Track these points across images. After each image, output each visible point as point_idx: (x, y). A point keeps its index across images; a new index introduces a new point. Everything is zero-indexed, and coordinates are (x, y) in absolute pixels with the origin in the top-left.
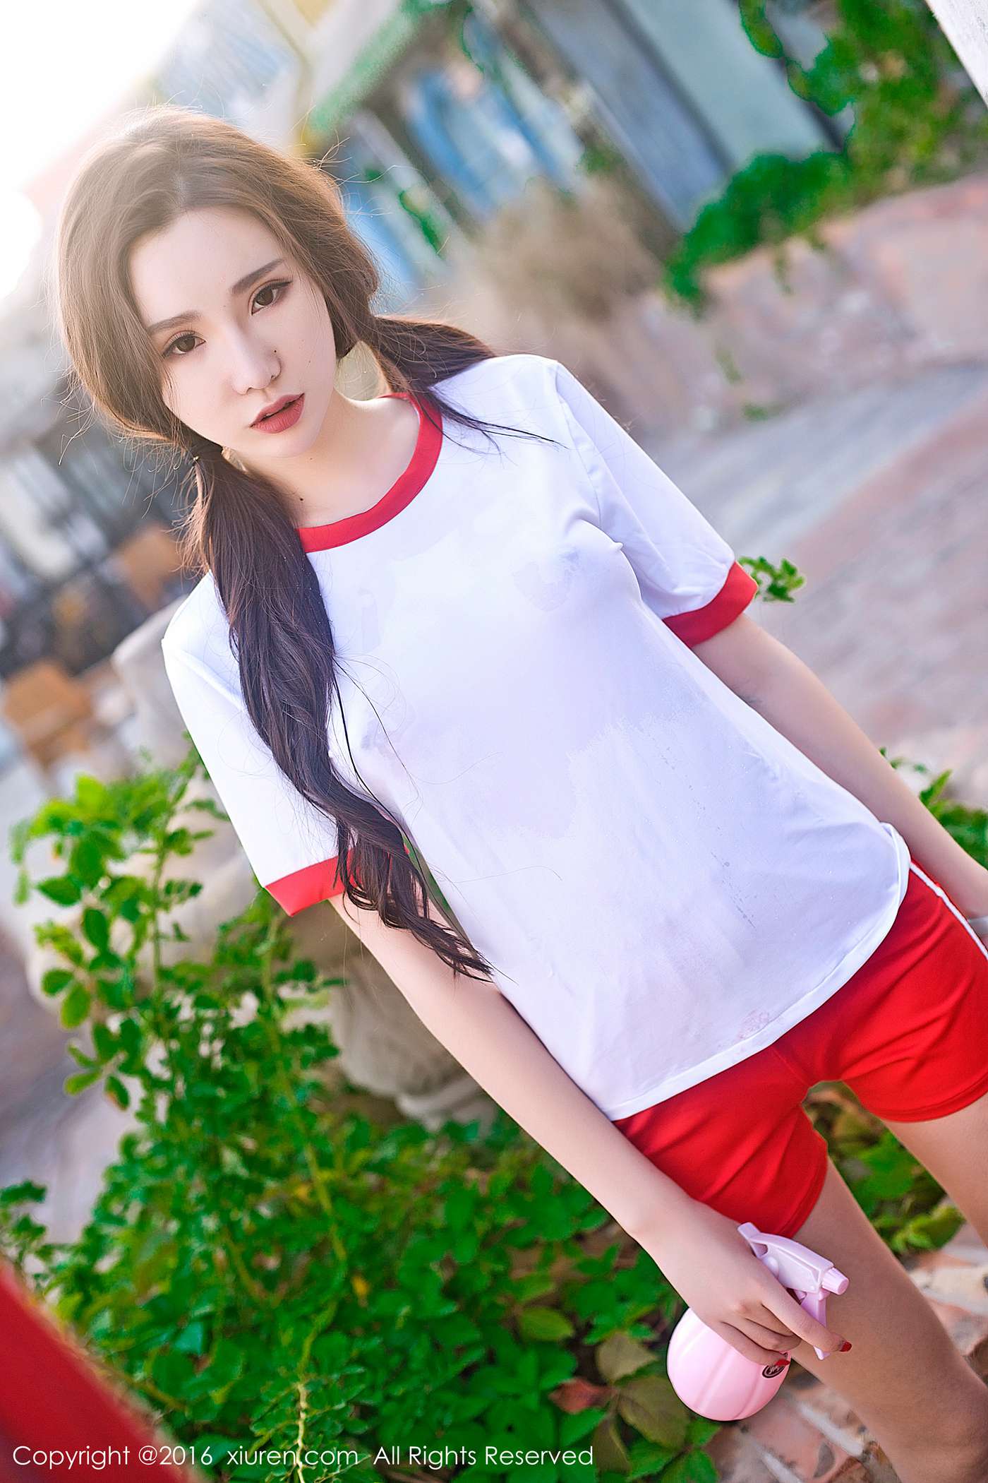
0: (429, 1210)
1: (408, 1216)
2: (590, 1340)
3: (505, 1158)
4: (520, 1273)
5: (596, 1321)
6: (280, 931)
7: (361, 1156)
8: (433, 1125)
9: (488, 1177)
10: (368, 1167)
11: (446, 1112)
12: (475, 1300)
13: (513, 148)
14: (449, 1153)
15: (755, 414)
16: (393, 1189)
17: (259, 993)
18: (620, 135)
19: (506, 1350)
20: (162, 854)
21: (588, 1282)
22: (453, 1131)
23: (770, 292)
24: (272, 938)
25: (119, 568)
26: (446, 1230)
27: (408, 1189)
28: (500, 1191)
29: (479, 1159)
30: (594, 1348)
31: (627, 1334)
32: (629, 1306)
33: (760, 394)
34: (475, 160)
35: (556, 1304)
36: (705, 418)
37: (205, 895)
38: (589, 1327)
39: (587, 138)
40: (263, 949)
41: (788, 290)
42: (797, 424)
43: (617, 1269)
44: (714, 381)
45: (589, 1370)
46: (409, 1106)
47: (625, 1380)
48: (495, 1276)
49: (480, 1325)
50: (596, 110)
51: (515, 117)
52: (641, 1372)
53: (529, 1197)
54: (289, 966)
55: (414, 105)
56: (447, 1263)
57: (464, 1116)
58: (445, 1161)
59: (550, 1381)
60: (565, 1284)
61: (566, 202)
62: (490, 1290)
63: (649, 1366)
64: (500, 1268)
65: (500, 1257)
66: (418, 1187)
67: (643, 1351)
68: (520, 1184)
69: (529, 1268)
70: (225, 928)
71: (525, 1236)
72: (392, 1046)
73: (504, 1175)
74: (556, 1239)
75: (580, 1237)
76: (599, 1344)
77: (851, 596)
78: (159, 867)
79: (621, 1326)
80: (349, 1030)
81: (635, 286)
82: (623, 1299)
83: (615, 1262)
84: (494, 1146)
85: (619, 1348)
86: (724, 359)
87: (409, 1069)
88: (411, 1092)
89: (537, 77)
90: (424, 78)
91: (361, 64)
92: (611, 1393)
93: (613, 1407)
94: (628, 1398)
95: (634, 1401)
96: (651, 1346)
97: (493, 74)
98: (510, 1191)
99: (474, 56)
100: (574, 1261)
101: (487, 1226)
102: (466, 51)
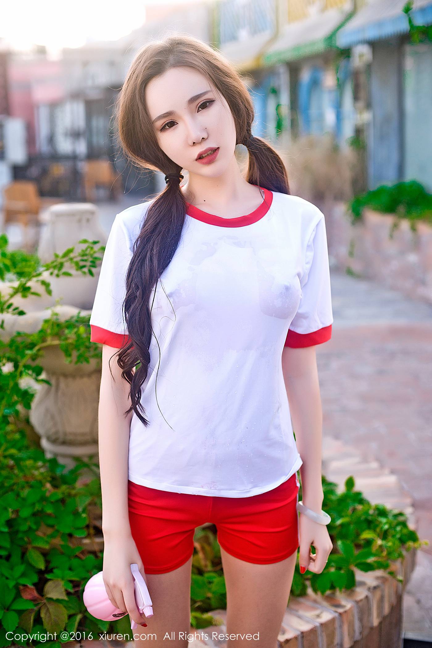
0: (23, 488)
1: (14, 484)
2: (48, 576)
3: (64, 488)
4: (40, 533)
5: (55, 571)
6: (39, 350)
7: (13, 451)
8: (49, 456)
9: (53, 491)
10: (12, 457)
11: (56, 455)
12: (17, 532)
13: (330, 117)
14: (45, 472)
15: (350, 272)
16: (17, 471)
17: (16, 366)
18: (371, 139)
19: (15, 558)
20: (16, 292)
21: (62, 553)
22: (54, 462)
23: (385, 233)
24: (35, 351)
25: (84, 167)
26: (24, 499)
27: (20, 474)
28: (53, 499)
29: (56, 482)
30: (47, 580)
31: (62, 583)
32: (71, 573)
33: (357, 267)
34: (313, 111)
35: (45, 554)
38: (51, 571)
39: (359, 132)
40: (29, 352)
41: (391, 237)
42: (362, 286)
43: (76, 556)
44: (343, 250)
45: (40, 586)
46: (44, 443)
47: (50, 599)
48: (30, 529)
49: (12, 542)
50: (368, 124)
51: (338, 107)
52: (58, 601)
53: (62, 508)
54: (34, 364)
55: (305, 76)
56: (16, 512)
57: (61, 461)
58: (42, 474)
59: (23, 581)
60: (54, 548)
61: (335, 149)
62: (25, 532)
63: (62, 600)
64: (34, 527)
65: (37, 523)
66: (25, 476)
67: (64, 593)
68: (63, 501)
69: (45, 534)
71: (51, 521)
72: (53, 417)
73: (58, 494)
74: (62, 531)
75: (70, 535)
76: (50, 580)
78: (12, 296)
79: (63, 579)
80: (41, 401)
81: (339, 197)
82: (70, 569)
83: (77, 553)
84: (64, 480)
85: (56, 586)
86: (352, 245)
87: (53, 430)
88: (49, 439)
89: (356, 98)
90: (316, 69)
91: (297, 48)
92: (42, 600)
93: (40, 606)
94: (47, 607)
95: (48, 609)
96: (68, 594)
97: (340, 86)
98: (57, 501)
99: (338, 74)
100: (62, 543)
101: (40, 509)
102: (337, 70)
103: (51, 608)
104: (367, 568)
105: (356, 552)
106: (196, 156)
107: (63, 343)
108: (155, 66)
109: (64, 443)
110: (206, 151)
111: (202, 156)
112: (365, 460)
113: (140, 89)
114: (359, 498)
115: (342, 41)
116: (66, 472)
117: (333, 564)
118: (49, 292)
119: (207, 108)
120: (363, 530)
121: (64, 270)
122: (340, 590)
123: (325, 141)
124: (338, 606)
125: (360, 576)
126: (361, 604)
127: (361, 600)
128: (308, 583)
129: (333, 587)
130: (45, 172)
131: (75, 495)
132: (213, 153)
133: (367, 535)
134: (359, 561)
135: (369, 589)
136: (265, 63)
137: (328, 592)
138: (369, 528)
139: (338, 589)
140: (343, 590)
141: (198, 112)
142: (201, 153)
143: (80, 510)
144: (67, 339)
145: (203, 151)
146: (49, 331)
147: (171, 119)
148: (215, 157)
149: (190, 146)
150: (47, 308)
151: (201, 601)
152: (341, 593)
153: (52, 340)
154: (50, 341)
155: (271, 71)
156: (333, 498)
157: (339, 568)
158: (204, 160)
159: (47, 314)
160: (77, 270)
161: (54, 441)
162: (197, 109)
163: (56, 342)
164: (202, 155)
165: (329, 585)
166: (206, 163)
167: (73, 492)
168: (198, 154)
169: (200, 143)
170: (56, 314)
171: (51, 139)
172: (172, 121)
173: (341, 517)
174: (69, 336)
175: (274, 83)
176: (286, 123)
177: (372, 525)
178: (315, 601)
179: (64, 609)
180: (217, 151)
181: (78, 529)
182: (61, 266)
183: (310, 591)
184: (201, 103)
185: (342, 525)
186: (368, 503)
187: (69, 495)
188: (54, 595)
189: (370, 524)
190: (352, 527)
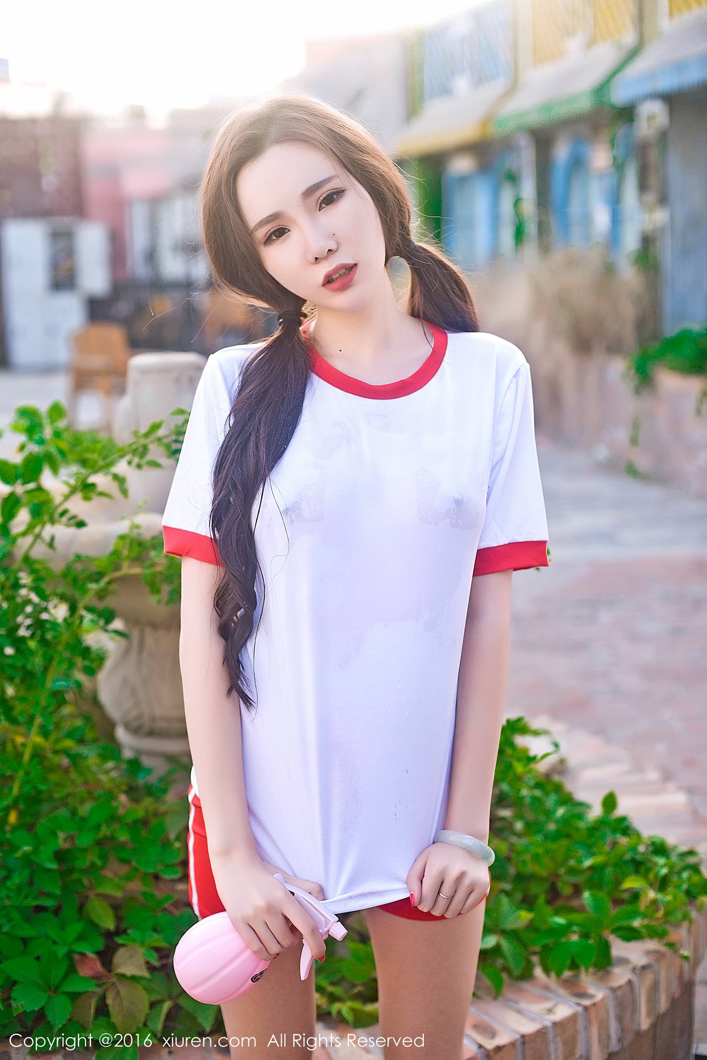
0: (82, 802)
1: (69, 795)
2: (120, 940)
3: (148, 802)
4: (108, 873)
5: (129, 931)
6: (109, 583)
7: (69, 743)
8: (128, 754)
9: (130, 806)
10: (66, 752)
11: (139, 752)
12: (72, 870)
13: (601, 218)
14: (118, 777)
15: (632, 471)
16: (73, 775)
17: (73, 609)
19: (69, 912)
20: (73, 491)
21: (143, 906)
22: (135, 765)
24: (102, 583)
26: (83, 819)
27: (79, 780)
28: (130, 819)
29: (134, 792)
30: (118, 947)
31: (142, 951)
32: (156, 936)
33: (643, 462)
34: (575, 210)
35: (116, 907)
36: (602, 453)
37: (84, 530)
38: (125, 932)
39: (647, 242)
40: (93, 586)
41: (699, 413)
43: (164, 910)
44: (622, 435)
45: (106, 956)
46: (121, 734)
47: (123, 976)
48: (93, 865)
49: (64, 887)
50: (663, 230)
51: (615, 201)
52: (134, 978)
53: (143, 833)
54: (101, 605)
55: (562, 152)
56: (71, 838)
57: (146, 761)
58: (113, 780)
59: (80, 947)
60: (130, 898)
61: (609, 270)
62: (84, 871)
63: (141, 978)
64: (99, 862)
65: (103, 857)
66: (86, 783)
67: (144, 967)
68: (145, 822)
69: (116, 874)
70: (78, 558)
71: (125, 855)
72: (133, 692)
73: (139, 812)
74: (143, 869)
75: (156, 877)
76: (123, 945)
77: (605, 616)
78: (67, 498)
79: (142, 944)
80: (116, 666)
81: (615, 348)
82: (155, 930)
83: (166, 905)
84: (149, 791)
85: (132, 956)
86: (636, 426)
87: (134, 713)
88: (127, 727)
89: (643, 187)
90: (578, 141)
91: (546, 107)
92: (110, 978)
93: (105, 987)
94: (117, 988)
95: (118, 991)
96: (151, 968)
97: (619, 167)
98: (136, 822)
99: (615, 149)
100: (144, 889)
101: (108, 833)
102: (613, 143)
103: (124, 990)
104: (631, 935)
105: (614, 911)
106: (321, 278)
107: (148, 571)
108: (248, 145)
109: (151, 733)
110: (336, 270)
111: (331, 278)
112: (638, 767)
113: (228, 181)
114: (623, 827)
115: (620, 95)
116: (153, 779)
117: (575, 928)
118: (125, 492)
119: (335, 203)
120: (625, 876)
121: (148, 457)
122: (587, 971)
123: (594, 257)
124: (583, 995)
125: (619, 948)
126: (619, 993)
127: (620, 987)
128: (535, 959)
129: (574, 966)
130: (141, 309)
131: (165, 814)
132: (348, 273)
133: (632, 883)
134: (618, 925)
135: (634, 969)
136: (495, 130)
137: (567, 974)
138: (637, 871)
139: (583, 969)
140: (591, 970)
141: (320, 210)
142: (329, 274)
143: (172, 836)
144: (153, 565)
145: (331, 270)
146: (126, 553)
147: (278, 224)
148: (352, 280)
149: (312, 264)
150: (123, 518)
151: (363, 984)
152: (588, 975)
153: (130, 567)
154: (127, 569)
155: (506, 144)
156: (582, 825)
157: (585, 936)
158: (335, 285)
159: (123, 527)
160: (168, 457)
161: (135, 730)
162: (318, 205)
163: (136, 570)
164: (331, 276)
165: (568, 962)
166: (338, 289)
167: (162, 808)
168: (323, 276)
169: (325, 258)
170: (138, 527)
171: (151, 256)
172: (281, 228)
173: (593, 854)
174: (157, 560)
175: (510, 163)
176: (531, 228)
177: (642, 869)
178: (546, 988)
179: (143, 992)
180: (354, 270)
181: (168, 866)
182: (145, 450)
183: (538, 972)
184: (324, 196)
185: (592, 868)
186: (638, 835)
187: (156, 814)
188: (128, 969)
189: (638, 866)
190: (609, 871)
